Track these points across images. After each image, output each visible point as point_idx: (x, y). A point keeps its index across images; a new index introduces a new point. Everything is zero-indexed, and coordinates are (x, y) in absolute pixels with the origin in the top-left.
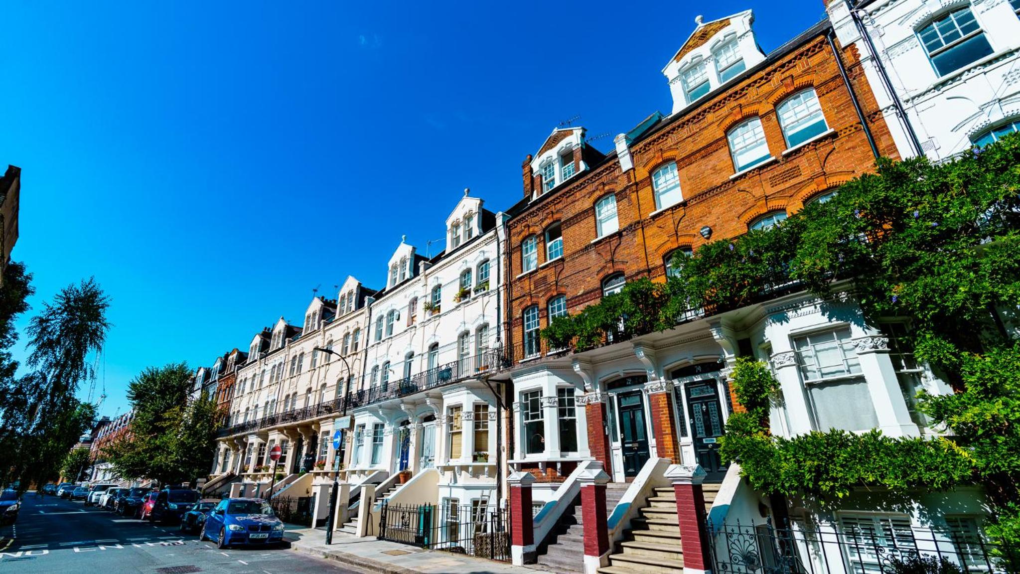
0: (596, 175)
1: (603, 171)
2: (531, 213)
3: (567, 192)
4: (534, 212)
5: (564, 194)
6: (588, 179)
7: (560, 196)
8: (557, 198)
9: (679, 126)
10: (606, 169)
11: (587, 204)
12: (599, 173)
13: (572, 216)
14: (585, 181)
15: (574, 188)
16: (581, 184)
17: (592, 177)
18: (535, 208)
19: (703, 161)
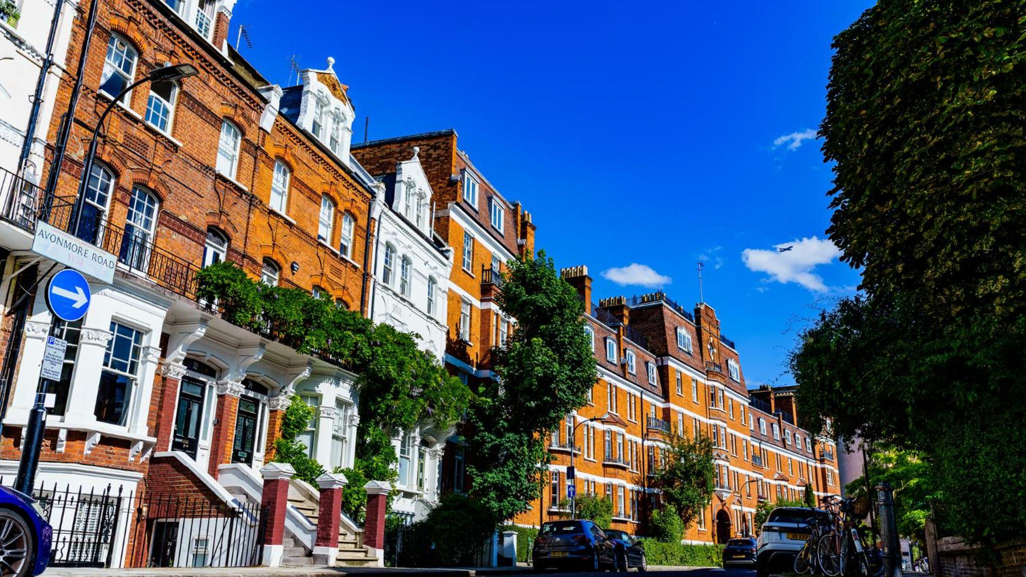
0: (239, 89)
1: (247, 96)
2: (149, 13)
3: (205, 61)
4: (155, 17)
5: (201, 57)
6: (232, 82)
7: (197, 53)
8: (192, 49)
9: (307, 147)
10: (250, 99)
11: (218, 109)
12: (243, 93)
13: (197, 98)
14: (227, 79)
15: (215, 69)
16: (223, 76)
17: (235, 86)
18: (160, 17)
19: (308, 202)
